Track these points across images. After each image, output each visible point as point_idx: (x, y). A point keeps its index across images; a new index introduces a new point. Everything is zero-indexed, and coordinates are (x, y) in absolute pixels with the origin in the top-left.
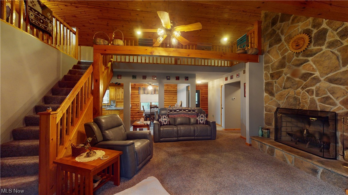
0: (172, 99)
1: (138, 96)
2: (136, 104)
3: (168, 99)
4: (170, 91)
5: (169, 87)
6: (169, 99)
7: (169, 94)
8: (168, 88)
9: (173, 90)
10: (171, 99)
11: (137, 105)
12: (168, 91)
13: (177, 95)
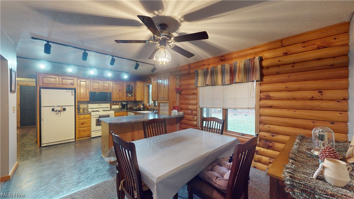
0: (312, 99)
1: (195, 91)
2: (192, 110)
3: (288, 99)
4: (298, 66)
5: (292, 49)
6: (295, 99)
7: (293, 76)
8: (286, 54)
9: (319, 59)
10: (303, 99)
11: (194, 112)
12: (288, 68)
13: (346, 77)
